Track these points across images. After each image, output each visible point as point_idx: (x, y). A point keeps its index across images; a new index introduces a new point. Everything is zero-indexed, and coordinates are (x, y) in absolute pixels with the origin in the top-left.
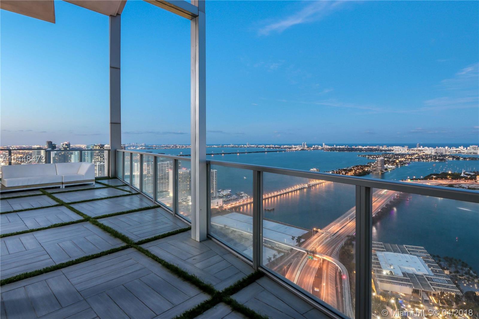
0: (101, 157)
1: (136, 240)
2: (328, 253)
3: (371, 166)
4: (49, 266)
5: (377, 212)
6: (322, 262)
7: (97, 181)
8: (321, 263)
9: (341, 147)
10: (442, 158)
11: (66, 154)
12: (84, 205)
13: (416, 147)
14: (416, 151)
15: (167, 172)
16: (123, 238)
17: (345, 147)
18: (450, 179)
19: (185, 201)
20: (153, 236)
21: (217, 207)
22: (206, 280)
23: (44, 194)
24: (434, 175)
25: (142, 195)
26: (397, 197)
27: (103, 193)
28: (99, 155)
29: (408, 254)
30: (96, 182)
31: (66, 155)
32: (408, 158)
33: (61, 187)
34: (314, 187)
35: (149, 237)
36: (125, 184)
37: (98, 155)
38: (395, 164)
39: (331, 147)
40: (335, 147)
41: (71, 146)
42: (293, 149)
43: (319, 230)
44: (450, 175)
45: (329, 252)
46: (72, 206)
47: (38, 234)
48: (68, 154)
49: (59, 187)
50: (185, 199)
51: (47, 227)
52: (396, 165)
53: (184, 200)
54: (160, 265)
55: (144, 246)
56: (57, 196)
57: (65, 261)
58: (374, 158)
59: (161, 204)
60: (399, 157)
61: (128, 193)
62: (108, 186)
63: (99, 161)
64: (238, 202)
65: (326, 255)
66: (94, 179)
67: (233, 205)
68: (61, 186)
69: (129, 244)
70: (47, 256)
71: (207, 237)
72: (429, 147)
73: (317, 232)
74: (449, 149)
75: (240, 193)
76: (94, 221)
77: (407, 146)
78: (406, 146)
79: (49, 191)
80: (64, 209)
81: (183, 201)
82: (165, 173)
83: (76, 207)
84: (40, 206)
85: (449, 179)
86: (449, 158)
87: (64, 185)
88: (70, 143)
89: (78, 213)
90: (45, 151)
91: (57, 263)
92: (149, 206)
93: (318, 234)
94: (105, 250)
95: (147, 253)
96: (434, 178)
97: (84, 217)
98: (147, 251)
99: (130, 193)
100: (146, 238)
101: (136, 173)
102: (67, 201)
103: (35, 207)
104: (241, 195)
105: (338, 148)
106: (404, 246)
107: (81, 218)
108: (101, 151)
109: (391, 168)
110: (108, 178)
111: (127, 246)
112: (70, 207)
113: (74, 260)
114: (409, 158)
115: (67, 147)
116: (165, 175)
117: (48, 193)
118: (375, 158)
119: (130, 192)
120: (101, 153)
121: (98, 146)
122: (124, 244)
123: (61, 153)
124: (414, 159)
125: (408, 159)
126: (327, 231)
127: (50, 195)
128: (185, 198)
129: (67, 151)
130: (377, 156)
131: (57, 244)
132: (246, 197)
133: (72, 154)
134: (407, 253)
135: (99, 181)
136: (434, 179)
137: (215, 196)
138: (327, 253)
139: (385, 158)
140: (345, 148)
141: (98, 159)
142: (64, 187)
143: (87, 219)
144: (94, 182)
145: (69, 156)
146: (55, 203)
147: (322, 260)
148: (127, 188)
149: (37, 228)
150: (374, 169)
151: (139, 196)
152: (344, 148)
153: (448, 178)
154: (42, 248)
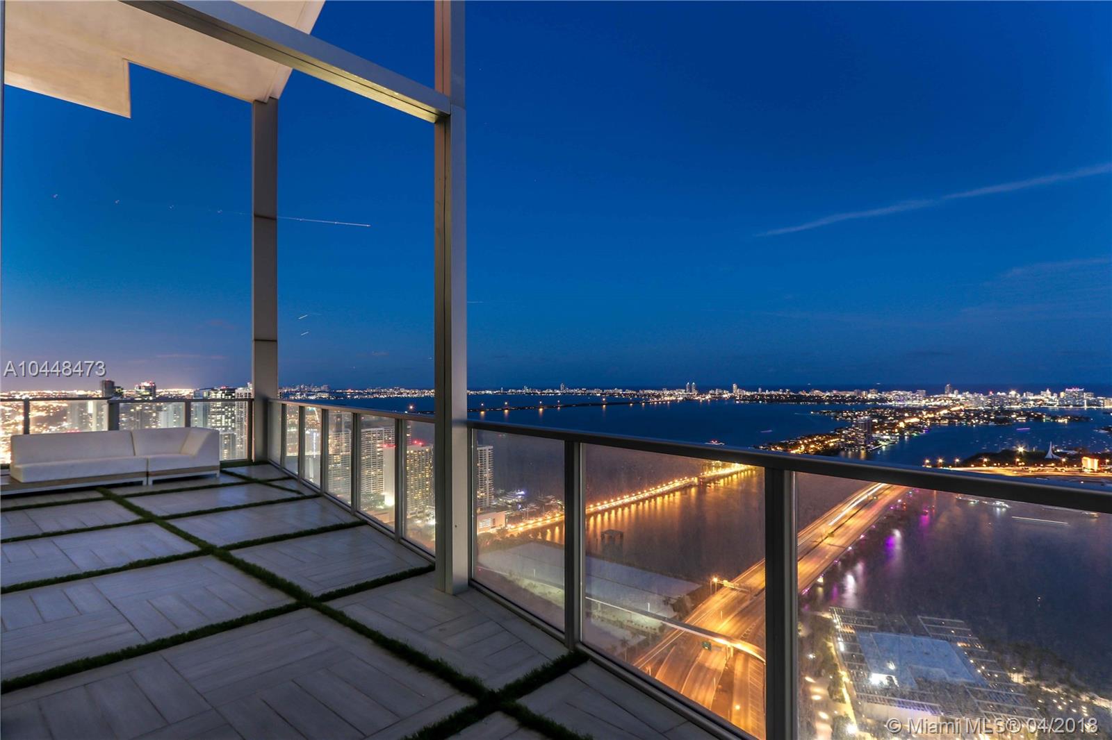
0: (227, 417)
1: (316, 592)
2: (748, 635)
3: (843, 436)
4: (134, 645)
5: (857, 540)
6: (732, 655)
7: (224, 469)
8: (729, 658)
9: (773, 392)
10: (1002, 416)
11: (147, 410)
12: (197, 521)
13: (944, 393)
14: (943, 401)
15: (379, 450)
16: (289, 589)
17: (783, 392)
18: (1021, 466)
19: (420, 518)
20: (354, 584)
21: (493, 531)
22: (466, 669)
23: (108, 497)
24: (986, 455)
25: (327, 498)
26: (902, 505)
27: (238, 495)
28: (223, 413)
29: (929, 636)
30: (222, 472)
31: (145, 411)
32: (926, 417)
33: (145, 483)
34: (713, 484)
35: (345, 586)
36: (286, 476)
37: (219, 413)
38: (896, 430)
39: (753, 393)
40: (760, 393)
41: (158, 391)
42: (666, 398)
43: (725, 582)
44: (1020, 455)
45: (748, 632)
46: (173, 522)
47: (104, 583)
48: (151, 409)
49: (140, 483)
50: (419, 513)
51: (120, 566)
52: (898, 434)
53: (419, 515)
54: (370, 641)
55: (335, 605)
56: (136, 502)
57: (167, 635)
58: (849, 419)
59: (368, 518)
60: (906, 415)
61: (295, 495)
62: (247, 481)
63: (223, 427)
64: (540, 519)
65: (742, 639)
66: (219, 464)
67: (530, 527)
68: (144, 479)
69: (301, 600)
70: (127, 626)
71: (470, 584)
72: (971, 393)
73: (721, 586)
74: (1017, 397)
75: (546, 499)
76: (224, 554)
77: (924, 391)
78: (920, 391)
79: (119, 492)
80: (154, 530)
81: (417, 517)
82: (375, 452)
83: (180, 524)
84: (102, 524)
85: (1020, 464)
86: (1018, 416)
87: (151, 479)
88: (157, 385)
89: (188, 537)
90: (108, 402)
91: (151, 640)
92: (343, 523)
93: (722, 591)
94: (251, 611)
95: (339, 618)
96: (985, 463)
97: (200, 546)
98: (342, 614)
99: (300, 496)
100: (338, 589)
101: (313, 452)
102: (159, 513)
103: (90, 525)
104: (547, 504)
105: (767, 396)
106: (919, 617)
107: (193, 548)
108: (228, 403)
109: (888, 440)
110: (247, 463)
111: (297, 604)
112: (169, 525)
113: (186, 632)
114: (928, 418)
115: (148, 393)
116: (374, 457)
117: (115, 495)
118: (852, 419)
119: (299, 493)
120: (226, 407)
121: (221, 392)
122: (291, 601)
123: (135, 409)
124: (939, 420)
125: (926, 419)
126: (742, 585)
127: (121, 501)
128: (419, 510)
129: (150, 404)
130: (856, 413)
131: (145, 602)
132: (560, 507)
133: (159, 409)
134: (926, 635)
135: (228, 470)
136: (984, 465)
137: (488, 505)
138: (745, 635)
139: (874, 417)
140: (784, 395)
141: (221, 420)
142: (150, 483)
143: (206, 550)
144: (218, 472)
145: (154, 415)
146: (134, 517)
147: (732, 650)
148: (292, 485)
149: (100, 569)
150: (849, 442)
151: (318, 500)
152: (779, 395)
153: (1018, 462)
154: (115, 609)
